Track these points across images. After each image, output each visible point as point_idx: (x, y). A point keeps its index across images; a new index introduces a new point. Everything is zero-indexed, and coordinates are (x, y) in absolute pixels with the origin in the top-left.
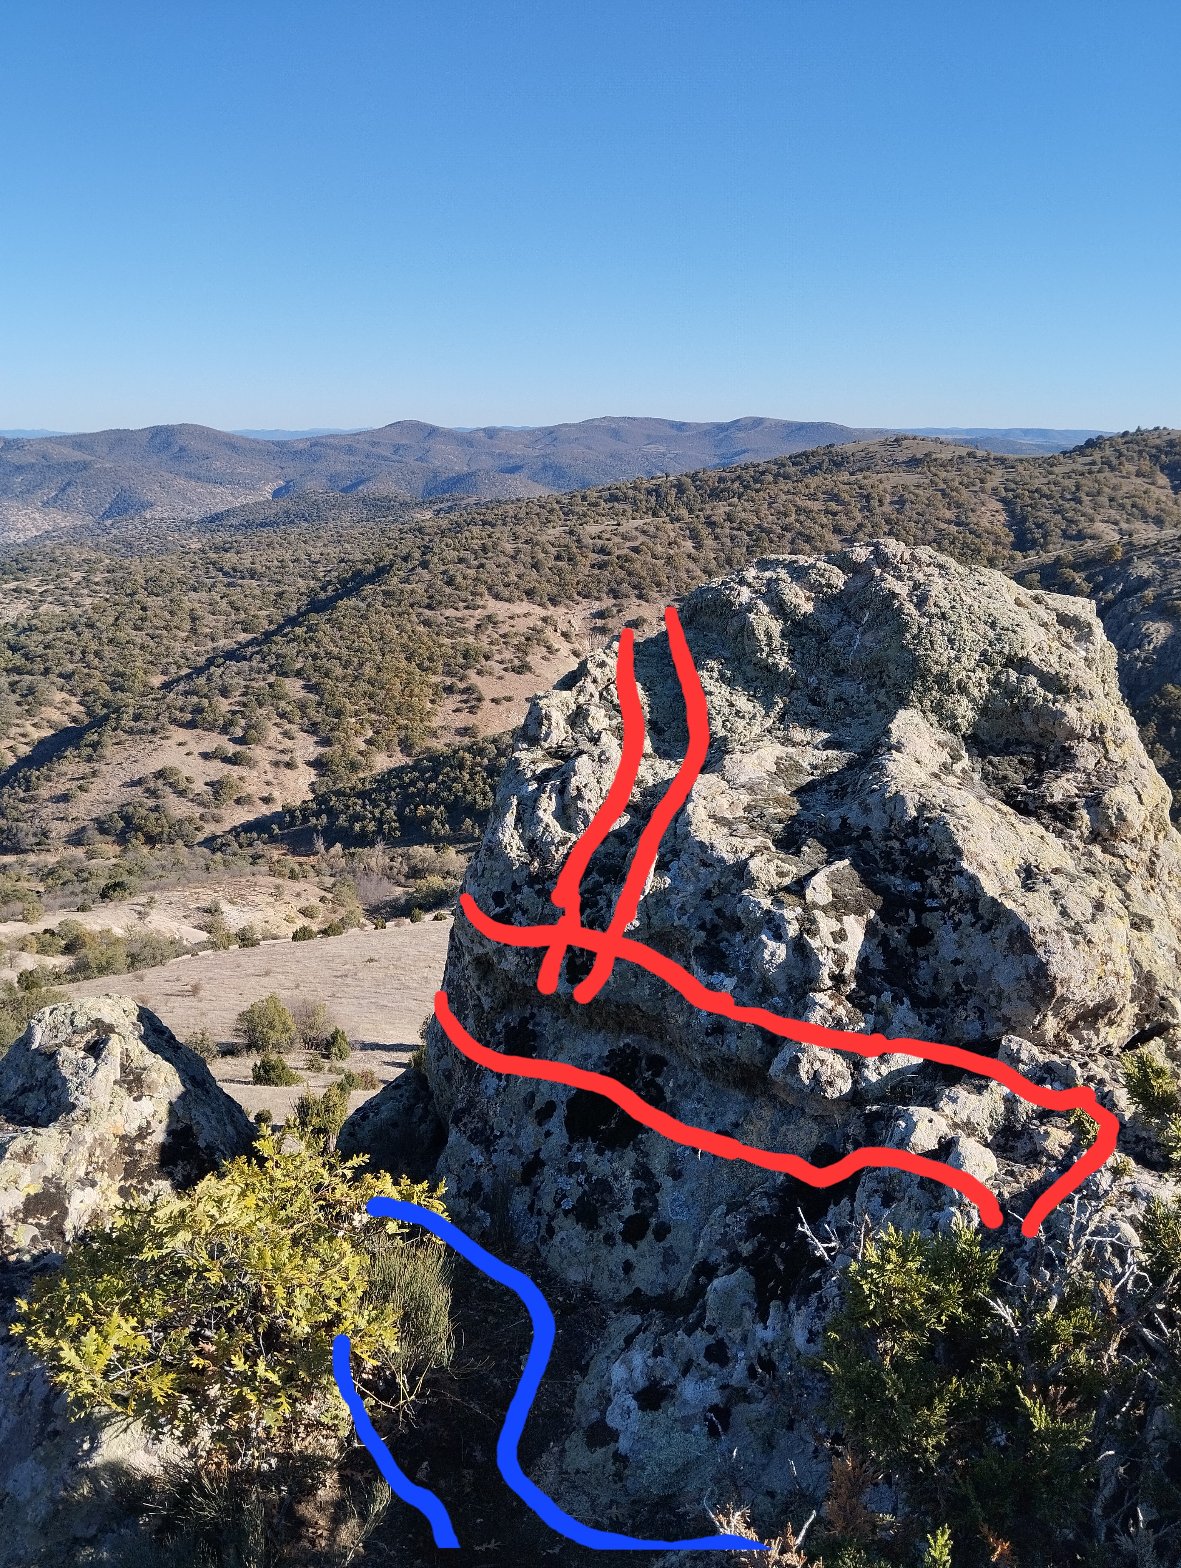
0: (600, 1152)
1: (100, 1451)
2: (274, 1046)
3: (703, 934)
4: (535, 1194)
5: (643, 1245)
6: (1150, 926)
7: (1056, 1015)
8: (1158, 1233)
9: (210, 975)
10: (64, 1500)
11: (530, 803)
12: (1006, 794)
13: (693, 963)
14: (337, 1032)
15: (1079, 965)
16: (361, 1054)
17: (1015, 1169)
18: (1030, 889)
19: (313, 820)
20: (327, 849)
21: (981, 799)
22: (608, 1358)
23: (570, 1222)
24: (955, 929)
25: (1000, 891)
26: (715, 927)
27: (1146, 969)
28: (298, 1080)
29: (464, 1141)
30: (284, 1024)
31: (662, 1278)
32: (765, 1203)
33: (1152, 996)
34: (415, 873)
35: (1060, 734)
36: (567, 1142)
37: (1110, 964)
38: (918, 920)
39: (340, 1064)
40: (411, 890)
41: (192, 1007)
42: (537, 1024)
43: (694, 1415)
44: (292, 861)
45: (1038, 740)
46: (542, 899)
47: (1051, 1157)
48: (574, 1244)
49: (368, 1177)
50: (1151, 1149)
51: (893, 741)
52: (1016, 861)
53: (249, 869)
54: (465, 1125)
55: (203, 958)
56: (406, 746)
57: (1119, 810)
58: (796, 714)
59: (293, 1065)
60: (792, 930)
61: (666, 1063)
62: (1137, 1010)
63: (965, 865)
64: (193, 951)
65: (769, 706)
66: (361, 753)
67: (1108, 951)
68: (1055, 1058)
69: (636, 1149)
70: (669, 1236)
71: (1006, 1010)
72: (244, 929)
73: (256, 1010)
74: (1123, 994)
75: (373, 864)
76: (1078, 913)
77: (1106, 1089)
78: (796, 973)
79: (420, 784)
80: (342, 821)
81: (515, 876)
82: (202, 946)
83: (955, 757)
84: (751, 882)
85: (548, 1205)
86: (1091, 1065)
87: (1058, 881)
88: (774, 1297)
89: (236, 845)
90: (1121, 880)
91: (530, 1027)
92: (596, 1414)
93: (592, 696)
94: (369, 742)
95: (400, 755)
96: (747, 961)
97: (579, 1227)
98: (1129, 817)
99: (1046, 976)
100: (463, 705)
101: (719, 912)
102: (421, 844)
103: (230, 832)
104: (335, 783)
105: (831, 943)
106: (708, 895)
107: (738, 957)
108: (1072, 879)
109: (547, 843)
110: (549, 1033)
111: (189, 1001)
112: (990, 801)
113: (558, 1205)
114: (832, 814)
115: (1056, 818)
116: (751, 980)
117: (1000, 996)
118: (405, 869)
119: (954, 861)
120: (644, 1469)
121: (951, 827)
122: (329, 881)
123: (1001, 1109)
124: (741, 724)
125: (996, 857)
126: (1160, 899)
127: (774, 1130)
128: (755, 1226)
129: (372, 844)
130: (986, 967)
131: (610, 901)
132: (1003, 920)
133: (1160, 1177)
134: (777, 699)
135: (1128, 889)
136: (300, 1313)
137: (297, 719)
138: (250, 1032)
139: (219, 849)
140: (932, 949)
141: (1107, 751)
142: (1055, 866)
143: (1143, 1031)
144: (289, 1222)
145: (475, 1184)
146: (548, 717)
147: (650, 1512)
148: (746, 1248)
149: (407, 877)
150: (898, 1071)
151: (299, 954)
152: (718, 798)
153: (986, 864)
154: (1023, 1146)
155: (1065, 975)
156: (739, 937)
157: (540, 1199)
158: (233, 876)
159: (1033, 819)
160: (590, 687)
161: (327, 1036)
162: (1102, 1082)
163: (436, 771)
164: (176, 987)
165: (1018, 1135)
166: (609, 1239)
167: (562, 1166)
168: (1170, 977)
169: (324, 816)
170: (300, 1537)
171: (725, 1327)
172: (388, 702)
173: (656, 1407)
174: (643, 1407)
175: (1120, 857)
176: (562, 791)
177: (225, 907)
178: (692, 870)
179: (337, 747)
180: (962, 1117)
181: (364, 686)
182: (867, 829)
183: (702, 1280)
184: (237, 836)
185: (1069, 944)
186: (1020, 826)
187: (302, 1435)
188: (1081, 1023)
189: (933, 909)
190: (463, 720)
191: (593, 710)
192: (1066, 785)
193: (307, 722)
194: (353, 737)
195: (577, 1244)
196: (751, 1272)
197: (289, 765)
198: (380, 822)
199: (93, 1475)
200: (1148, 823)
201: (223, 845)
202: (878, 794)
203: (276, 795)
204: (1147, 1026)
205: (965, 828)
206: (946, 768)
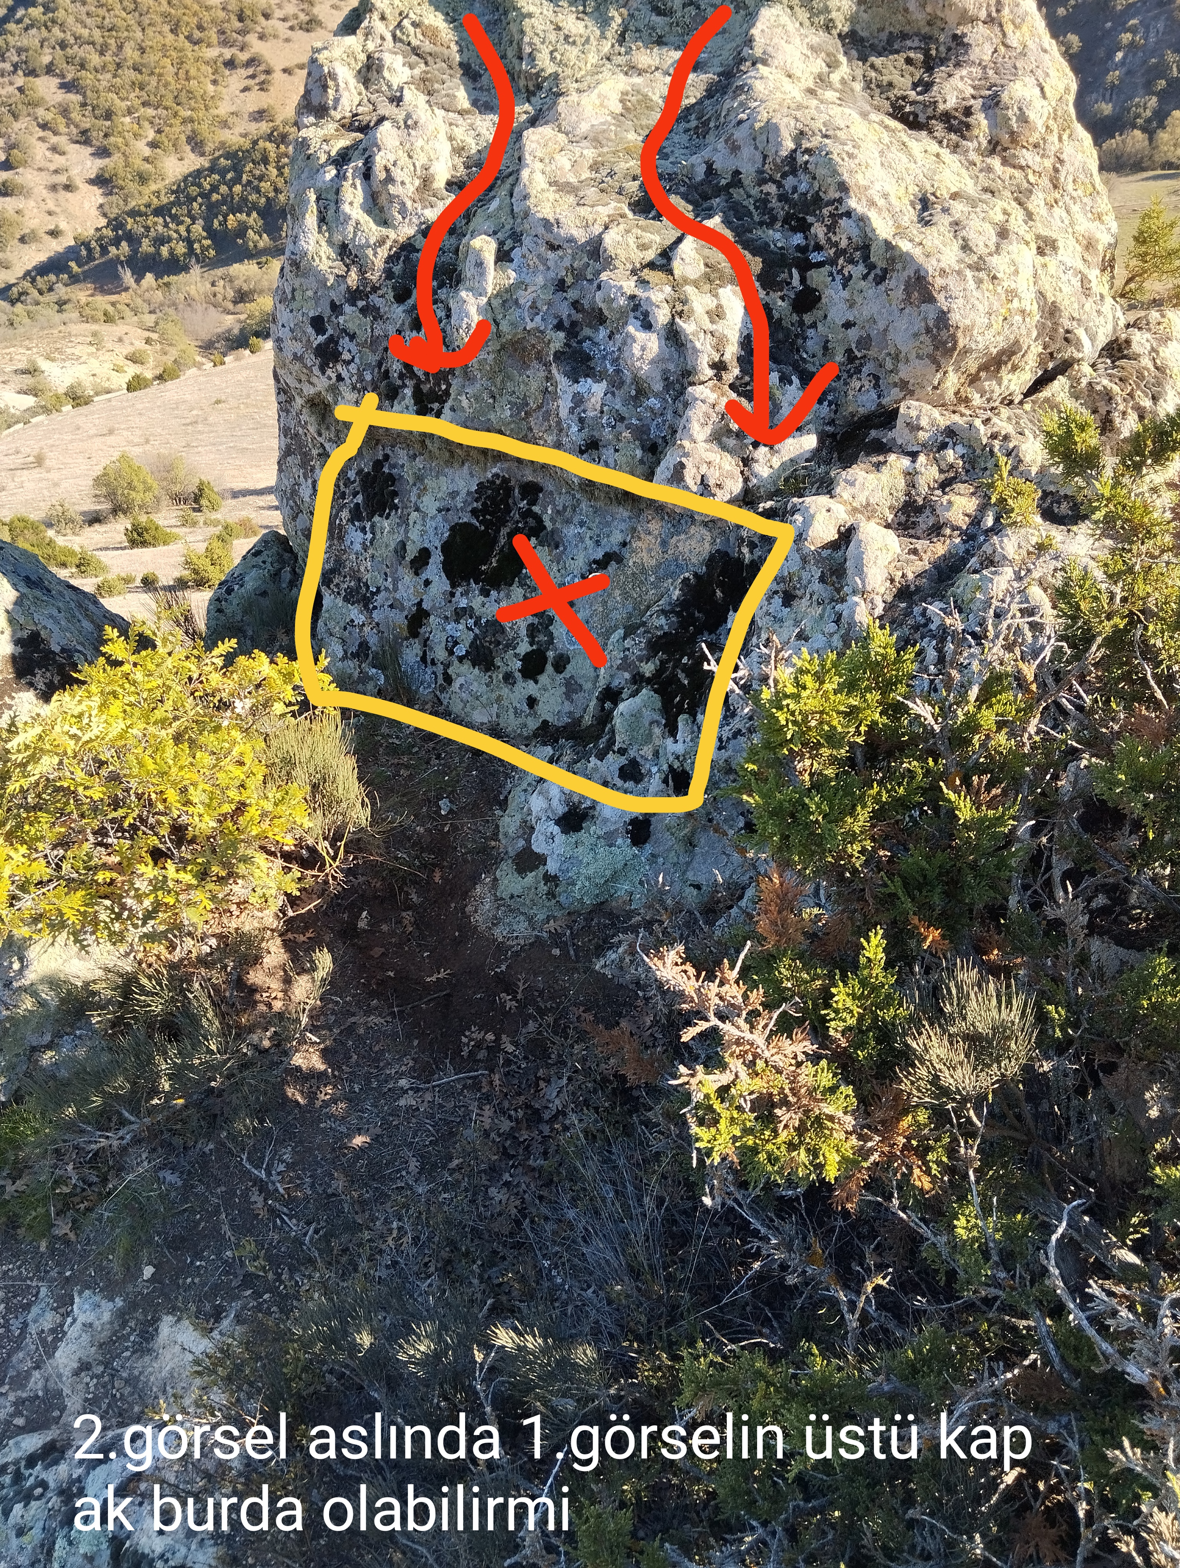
0: (486, 593)
1: (32, 968)
2: (140, 507)
3: (561, 335)
4: (425, 645)
5: (543, 679)
6: (1055, 248)
7: (956, 371)
8: (1073, 596)
9: (50, 442)
10: (9, 1018)
11: (331, 196)
12: (893, 105)
13: (554, 371)
14: (202, 483)
15: (982, 308)
16: (233, 502)
17: (918, 546)
18: (927, 223)
19: (113, 250)
20: (138, 281)
21: (864, 115)
22: (525, 791)
23: (466, 667)
24: (845, 286)
25: (892, 231)
26: (574, 324)
27: (1051, 299)
28: (174, 538)
29: (340, 602)
30: (144, 482)
31: (567, 707)
32: (662, 621)
33: (1056, 330)
34: (242, 297)
35: (951, 17)
36: (449, 588)
37: (1016, 300)
38: (803, 280)
39: (214, 516)
40: (243, 317)
41: (41, 480)
42: (394, 466)
43: (617, 830)
44: (102, 301)
45: (926, 30)
46: (369, 319)
47: (954, 528)
48: (475, 687)
49: (242, 660)
50: (1059, 503)
51: (758, 52)
52: (911, 190)
53: (57, 318)
54: (337, 585)
55: (37, 425)
56: (196, 143)
57: (1020, 109)
58: (638, 30)
59: (166, 523)
60: (662, 316)
61: (541, 490)
62: (1040, 349)
63: (852, 203)
64: (24, 418)
65: (604, 22)
66: (146, 160)
67: (1013, 286)
68: (956, 418)
69: (522, 585)
70: (569, 667)
71: (904, 372)
72: (72, 387)
73: (110, 472)
74: (1029, 334)
75: (193, 292)
76: (981, 244)
77: (1011, 445)
78: (671, 367)
79: (224, 189)
80: (146, 246)
81: (333, 294)
82: (33, 412)
83: (832, 65)
84: (608, 263)
85: (440, 654)
86: (995, 420)
87: (959, 208)
88: (681, 711)
89: (36, 292)
90: (1021, 197)
91: (386, 470)
92: (521, 843)
93: (383, 38)
94: (153, 145)
95: (192, 156)
96: (615, 361)
97: (476, 671)
98: (1032, 115)
99: (947, 327)
100: (251, 82)
101: (576, 305)
102: (241, 261)
103: (24, 277)
104: (125, 201)
105: (709, 326)
106: (561, 286)
107: (604, 358)
108: (973, 203)
109: (361, 247)
110: (408, 475)
111: (36, 474)
112: (875, 116)
113: (451, 653)
114: (695, 159)
115: (950, 129)
116: (622, 383)
117: (896, 357)
118: (231, 294)
119: (840, 201)
120: (574, 884)
121: (835, 157)
122: (150, 319)
123: (901, 483)
124: (572, 53)
125: (888, 188)
126: (1064, 214)
127: (664, 543)
128: (655, 646)
129: (186, 269)
130: (881, 325)
131: (449, 310)
132: (899, 266)
133: (1069, 531)
134: (613, 13)
135: (1030, 207)
136: (201, 809)
137: (62, 129)
138: (111, 495)
139: (18, 300)
140: (820, 313)
141: (1004, 35)
142: (954, 189)
143: (1046, 371)
144: (163, 723)
145: (361, 645)
146: (333, 76)
147: (585, 919)
148: (648, 669)
149: (235, 303)
150: (791, 460)
151: (140, 406)
152: (557, 157)
153: (876, 199)
154: (925, 521)
155: (968, 322)
156: (603, 333)
157: (431, 649)
158: (42, 328)
159: (924, 133)
160: (380, 27)
161: (193, 488)
162: (1006, 438)
163: (237, 169)
164: (19, 460)
165: (919, 510)
166: (508, 678)
167: (448, 614)
168: (1076, 306)
169: (124, 244)
170: (256, 1003)
171: (636, 747)
172: (162, 91)
173: (577, 828)
174: (565, 831)
175: (1021, 168)
176: (367, 175)
177: (43, 364)
178: (539, 256)
179: (117, 157)
180: (862, 499)
181: (132, 75)
182: (737, 173)
183: (608, 705)
184: (33, 281)
185: (971, 284)
186: (914, 145)
187: (236, 913)
188: (983, 374)
189: (820, 265)
190: (254, 101)
191: (388, 59)
192: (960, 85)
193: (75, 131)
194: (132, 142)
195: (477, 687)
196: (656, 691)
197: (68, 187)
198: (189, 242)
199: (31, 990)
200: (1051, 122)
201: (21, 294)
202: (746, 125)
203: (63, 226)
204: (1051, 365)
205: (851, 156)
206: (822, 79)
